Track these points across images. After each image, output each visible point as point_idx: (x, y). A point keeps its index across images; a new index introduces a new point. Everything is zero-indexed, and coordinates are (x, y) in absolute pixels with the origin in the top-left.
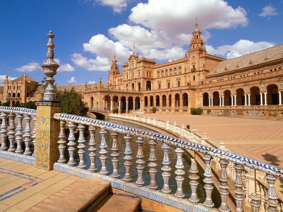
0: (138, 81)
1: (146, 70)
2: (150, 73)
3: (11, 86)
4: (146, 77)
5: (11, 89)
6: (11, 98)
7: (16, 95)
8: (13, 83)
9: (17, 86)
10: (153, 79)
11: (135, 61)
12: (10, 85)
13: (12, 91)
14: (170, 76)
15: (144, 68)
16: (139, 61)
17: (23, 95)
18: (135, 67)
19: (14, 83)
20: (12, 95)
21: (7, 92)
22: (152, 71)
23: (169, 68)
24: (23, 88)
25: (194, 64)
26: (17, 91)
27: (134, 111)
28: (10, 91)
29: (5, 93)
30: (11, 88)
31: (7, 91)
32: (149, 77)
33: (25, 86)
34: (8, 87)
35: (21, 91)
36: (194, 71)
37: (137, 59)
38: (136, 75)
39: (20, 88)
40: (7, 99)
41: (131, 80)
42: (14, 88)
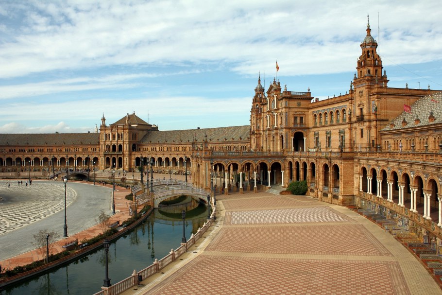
0: (280, 132)
1: (291, 113)
2: (301, 118)
3: (109, 134)
4: (292, 126)
5: (109, 140)
6: (110, 153)
7: (117, 148)
8: (111, 130)
9: (118, 135)
10: (309, 128)
11: (275, 96)
12: (108, 132)
13: (111, 142)
14: (330, 126)
15: (287, 110)
16: (281, 96)
17: (126, 148)
18: (275, 108)
19: (114, 129)
20: (111, 148)
21: (105, 144)
22: (306, 113)
23: (334, 109)
24: (126, 137)
25: (361, 107)
26: (117, 141)
27: (269, 188)
28: (108, 143)
29: (102, 145)
30: (109, 138)
31: (105, 142)
32: (298, 126)
33: (129, 133)
34: (106, 135)
35: (124, 141)
36: (361, 119)
37: (278, 92)
38: (278, 122)
39: (122, 137)
40: (105, 155)
41: (272, 130)
42: (114, 137)
